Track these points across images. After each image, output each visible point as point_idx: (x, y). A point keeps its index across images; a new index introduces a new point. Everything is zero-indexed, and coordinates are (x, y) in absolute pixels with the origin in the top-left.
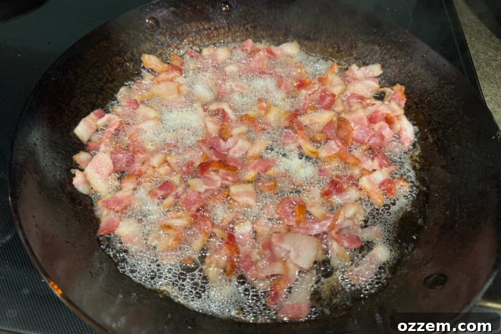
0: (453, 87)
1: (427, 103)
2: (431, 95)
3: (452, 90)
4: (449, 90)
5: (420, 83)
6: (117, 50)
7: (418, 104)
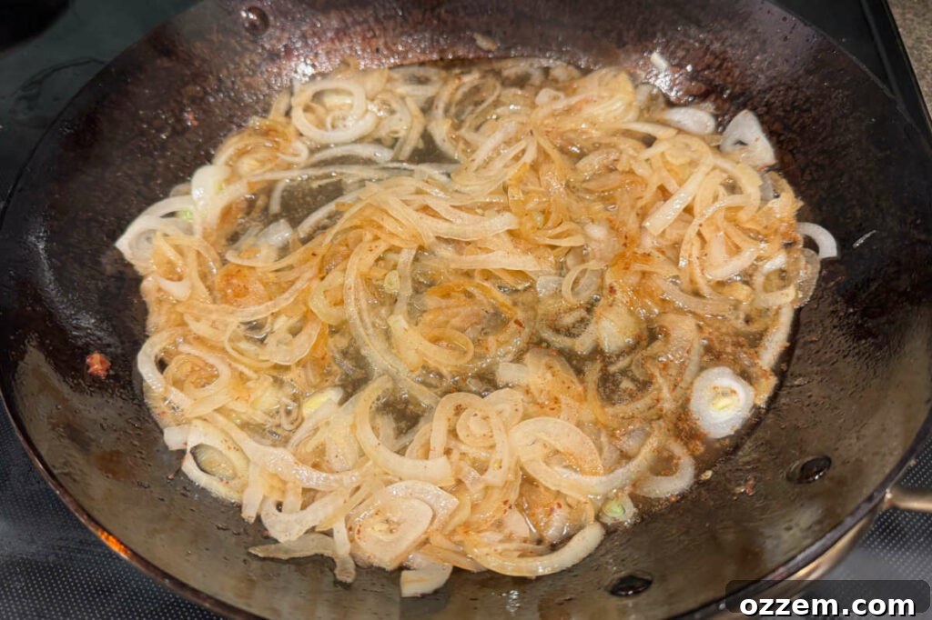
0: (847, 93)
1: (798, 130)
2: (805, 115)
3: (845, 99)
4: (840, 101)
5: (782, 93)
6: (188, 72)
7: (780, 135)
